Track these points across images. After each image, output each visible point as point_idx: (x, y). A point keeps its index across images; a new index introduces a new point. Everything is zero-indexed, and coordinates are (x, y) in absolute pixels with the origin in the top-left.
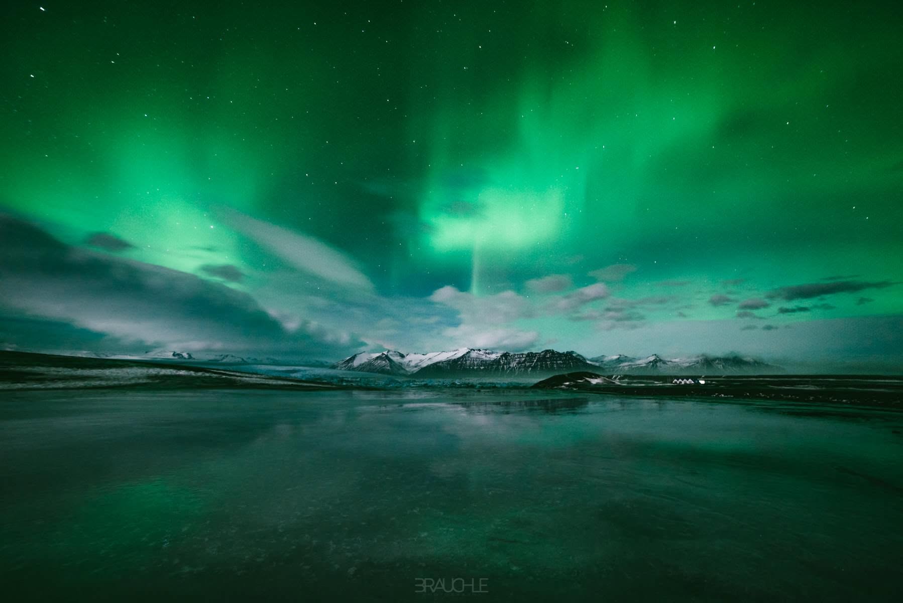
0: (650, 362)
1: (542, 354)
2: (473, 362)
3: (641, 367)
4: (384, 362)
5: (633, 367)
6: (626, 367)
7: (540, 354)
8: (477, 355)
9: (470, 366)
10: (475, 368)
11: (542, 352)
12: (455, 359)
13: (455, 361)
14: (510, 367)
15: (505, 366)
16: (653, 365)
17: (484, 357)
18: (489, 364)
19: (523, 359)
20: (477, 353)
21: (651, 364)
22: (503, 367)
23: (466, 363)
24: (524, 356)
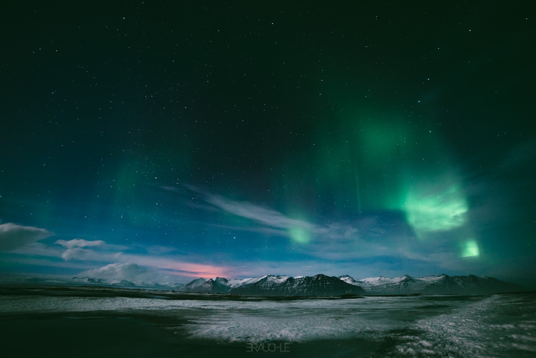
0: (402, 281)
1: (315, 277)
2: (267, 285)
3: (396, 285)
4: (209, 285)
5: (390, 285)
6: (384, 286)
7: (313, 277)
8: (272, 279)
9: (264, 288)
10: (268, 289)
11: (315, 276)
12: (255, 283)
13: (255, 284)
14: (292, 288)
15: (289, 288)
16: (404, 284)
17: (276, 281)
18: (278, 286)
19: (302, 282)
20: (272, 278)
21: (403, 283)
22: (287, 288)
23: (262, 285)
24: (303, 279)
